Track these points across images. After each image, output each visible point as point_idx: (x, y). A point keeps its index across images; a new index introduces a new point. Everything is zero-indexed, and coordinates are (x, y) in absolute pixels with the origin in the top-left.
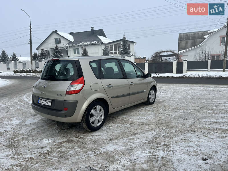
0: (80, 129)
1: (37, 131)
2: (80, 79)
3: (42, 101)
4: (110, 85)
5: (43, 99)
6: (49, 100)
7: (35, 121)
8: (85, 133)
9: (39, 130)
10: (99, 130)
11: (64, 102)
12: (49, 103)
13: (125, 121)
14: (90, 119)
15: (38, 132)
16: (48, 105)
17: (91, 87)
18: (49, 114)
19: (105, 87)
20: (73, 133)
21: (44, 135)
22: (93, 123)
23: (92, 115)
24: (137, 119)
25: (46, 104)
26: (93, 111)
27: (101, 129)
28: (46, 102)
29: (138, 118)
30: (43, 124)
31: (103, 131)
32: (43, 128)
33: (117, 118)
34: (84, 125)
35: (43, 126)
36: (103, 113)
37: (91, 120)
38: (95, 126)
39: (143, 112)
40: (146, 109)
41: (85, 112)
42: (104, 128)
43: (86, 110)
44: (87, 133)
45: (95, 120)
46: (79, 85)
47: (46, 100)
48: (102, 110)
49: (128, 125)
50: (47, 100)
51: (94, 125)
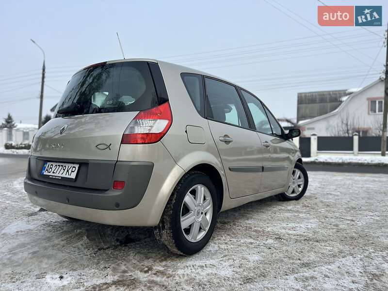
0: (149, 250)
1: (31, 251)
2: (162, 107)
3: (53, 169)
4: (226, 136)
5: (54, 164)
6: (71, 165)
7: (31, 227)
8: (165, 260)
9: (36, 249)
10: (201, 253)
11: (116, 165)
12: (70, 171)
13: (256, 231)
14: (181, 219)
15: (34, 253)
16: (67, 176)
17: (186, 132)
18: (68, 201)
19: (217, 139)
20: (131, 258)
21: (50, 262)
22: (188, 231)
23: (187, 210)
24: (284, 228)
25: (64, 175)
26: (188, 199)
27: (204, 250)
28: (62, 171)
29: (285, 225)
30: (48, 235)
31: (213, 254)
32: (48, 244)
33: (235, 224)
34: (166, 237)
35: (49, 239)
36: (209, 207)
37: (185, 222)
38: (193, 241)
39: (287, 215)
40: (289, 208)
41: (170, 200)
42: (212, 247)
43: (172, 194)
44: (172, 260)
45: (193, 224)
46: (158, 121)
47: (64, 165)
48: (209, 198)
49: (270, 241)
50: (67, 165)
51: (189, 238)
